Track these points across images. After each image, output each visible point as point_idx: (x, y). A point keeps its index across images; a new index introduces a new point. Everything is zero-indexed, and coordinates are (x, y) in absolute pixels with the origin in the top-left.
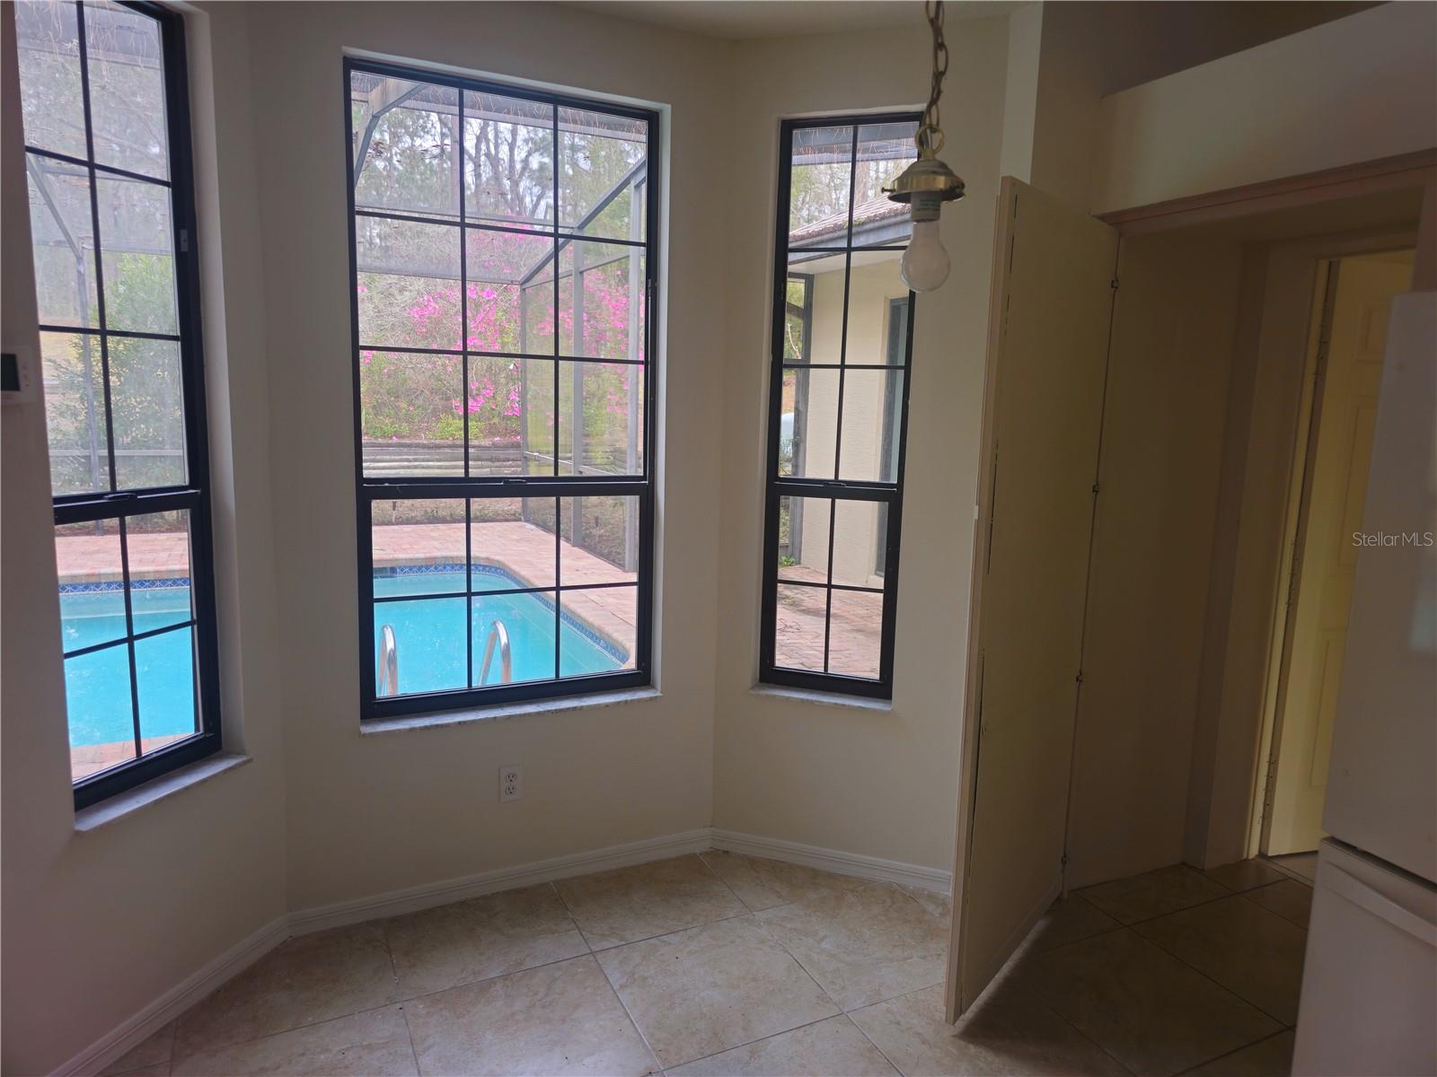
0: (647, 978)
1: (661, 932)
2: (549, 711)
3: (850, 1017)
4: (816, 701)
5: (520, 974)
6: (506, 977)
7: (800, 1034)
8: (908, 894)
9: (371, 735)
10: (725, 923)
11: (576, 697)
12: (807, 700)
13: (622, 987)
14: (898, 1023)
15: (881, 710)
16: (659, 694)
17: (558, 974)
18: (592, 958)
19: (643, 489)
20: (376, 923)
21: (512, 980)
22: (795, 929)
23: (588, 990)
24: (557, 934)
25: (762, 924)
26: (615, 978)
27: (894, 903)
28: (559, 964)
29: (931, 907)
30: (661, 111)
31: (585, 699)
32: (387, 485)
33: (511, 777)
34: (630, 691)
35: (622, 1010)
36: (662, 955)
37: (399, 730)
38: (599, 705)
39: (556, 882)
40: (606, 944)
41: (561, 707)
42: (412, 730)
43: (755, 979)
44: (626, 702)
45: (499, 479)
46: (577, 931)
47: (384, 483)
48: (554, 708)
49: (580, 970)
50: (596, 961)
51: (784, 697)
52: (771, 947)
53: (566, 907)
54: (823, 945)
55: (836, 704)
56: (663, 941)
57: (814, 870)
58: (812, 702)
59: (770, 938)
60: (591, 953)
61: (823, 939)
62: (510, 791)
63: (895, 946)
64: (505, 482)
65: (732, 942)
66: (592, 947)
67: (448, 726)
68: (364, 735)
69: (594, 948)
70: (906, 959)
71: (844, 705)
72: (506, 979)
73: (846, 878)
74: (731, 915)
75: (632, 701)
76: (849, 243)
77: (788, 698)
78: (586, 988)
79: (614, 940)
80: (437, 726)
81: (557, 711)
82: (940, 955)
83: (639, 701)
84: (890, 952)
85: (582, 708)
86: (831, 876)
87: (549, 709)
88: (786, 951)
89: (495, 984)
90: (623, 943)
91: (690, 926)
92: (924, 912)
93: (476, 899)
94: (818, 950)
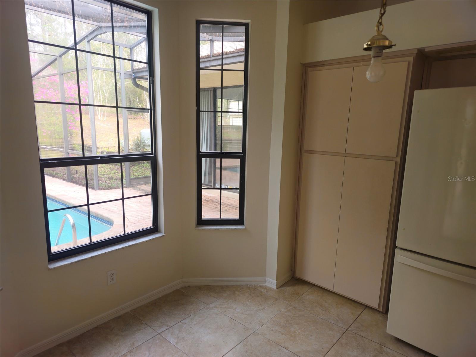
0: (184, 338)
1: (180, 320)
2: (125, 247)
3: (257, 332)
4: (220, 229)
5: (135, 349)
6: (130, 352)
7: (245, 342)
8: (254, 288)
9: (54, 268)
10: (201, 311)
11: (133, 240)
12: (217, 229)
13: (177, 343)
14: (272, 330)
15: (242, 229)
16: (163, 234)
17: (150, 345)
18: (160, 336)
19: (152, 158)
20: (61, 345)
21: (133, 352)
22: (225, 307)
23: (165, 348)
24: (142, 330)
25: (214, 308)
26: (173, 341)
27: (251, 291)
28: (149, 341)
29: (263, 290)
30: (153, 11)
31: (137, 240)
32: (50, 161)
33: (112, 275)
34: (152, 235)
35: (181, 352)
36: (185, 328)
37: (66, 265)
38: (144, 241)
39: (131, 311)
40: (163, 329)
41: (130, 245)
42: (72, 263)
43: (221, 328)
44: (153, 239)
45: (98, 157)
46: (149, 327)
47: (48, 161)
48: (127, 245)
49: (158, 341)
50: (162, 336)
51: (209, 229)
52: (221, 315)
53: (140, 319)
54: (237, 310)
55: (227, 229)
56: (183, 323)
57: (221, 286)
58: (218, 229)
59: (219, 312)
60: (159, 334)
61: (236, 309)
62: (112, 280)
63: (259, 305)
64: (100, 158)
65: (207, 317)
66: (158, 332)
67: (86, 259)
68: (51, 269)
69: (159, 332)
70: (264, 309)
71: (229, 229)
72: (130, 353)
73: (232, 286)
74: (202, 308)
75: (155, 238)
76: (222, 67)
77: (210, 229)
78: (163, 347)
79: (164, 327)
80: (82, 260)
81: (129, 246)
82: (273, 305)
83: (158, 238)
84: (258, 308)
85: (138, 244)
86: (227, 287)
87: (125, 246)
88: (226, 316)
89: (127, 356)
90: (169, 327)
91: (190, 315)
92: (261, 292)
93: (102, 324)
94: (236, 313)
